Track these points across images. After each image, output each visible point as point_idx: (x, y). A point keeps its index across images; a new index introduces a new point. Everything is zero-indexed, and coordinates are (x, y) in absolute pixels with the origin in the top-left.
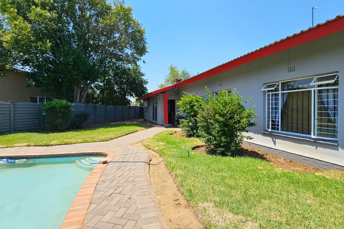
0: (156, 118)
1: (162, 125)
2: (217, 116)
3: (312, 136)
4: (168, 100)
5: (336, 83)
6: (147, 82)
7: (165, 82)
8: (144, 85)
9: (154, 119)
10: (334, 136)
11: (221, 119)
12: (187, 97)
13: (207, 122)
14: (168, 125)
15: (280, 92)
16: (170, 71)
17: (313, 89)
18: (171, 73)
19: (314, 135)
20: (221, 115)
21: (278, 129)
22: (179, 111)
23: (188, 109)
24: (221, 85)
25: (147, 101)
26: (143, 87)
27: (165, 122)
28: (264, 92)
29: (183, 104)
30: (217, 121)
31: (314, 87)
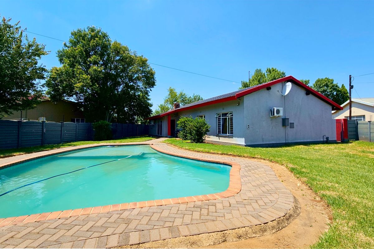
0: (161, 133)
1: (167, 137)
2: (194, 128)
3: (228, 134)
4: (171, 120)
5: (232, 116)
6: (152, 105)
7: (164, 102)
8: (150, 108)
9: (159, 134)
10: (233, 134)
11: (196, 129)
12: (182, 119)
13: (190, 130)
14: (170, 136)
15: (221, 117)
16: (169, 93)
17: (227, 117)
18: (170, 94)
19: (229, 134)
20: (196, 127)
21: (220, 133)
22: (178, 127)
23: (183, 126)
24: (201, 112)
25: (154, 121)
26: (149, 109)
27: (169, 135)
28: (217, 117)
29: (181, 123)
30: (194, 130)
31: (229, 116)
